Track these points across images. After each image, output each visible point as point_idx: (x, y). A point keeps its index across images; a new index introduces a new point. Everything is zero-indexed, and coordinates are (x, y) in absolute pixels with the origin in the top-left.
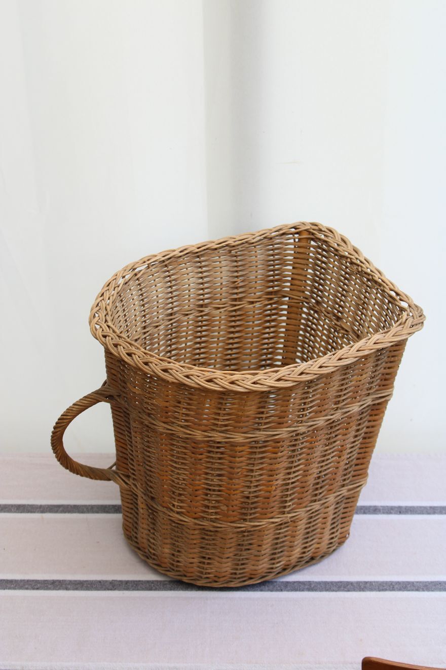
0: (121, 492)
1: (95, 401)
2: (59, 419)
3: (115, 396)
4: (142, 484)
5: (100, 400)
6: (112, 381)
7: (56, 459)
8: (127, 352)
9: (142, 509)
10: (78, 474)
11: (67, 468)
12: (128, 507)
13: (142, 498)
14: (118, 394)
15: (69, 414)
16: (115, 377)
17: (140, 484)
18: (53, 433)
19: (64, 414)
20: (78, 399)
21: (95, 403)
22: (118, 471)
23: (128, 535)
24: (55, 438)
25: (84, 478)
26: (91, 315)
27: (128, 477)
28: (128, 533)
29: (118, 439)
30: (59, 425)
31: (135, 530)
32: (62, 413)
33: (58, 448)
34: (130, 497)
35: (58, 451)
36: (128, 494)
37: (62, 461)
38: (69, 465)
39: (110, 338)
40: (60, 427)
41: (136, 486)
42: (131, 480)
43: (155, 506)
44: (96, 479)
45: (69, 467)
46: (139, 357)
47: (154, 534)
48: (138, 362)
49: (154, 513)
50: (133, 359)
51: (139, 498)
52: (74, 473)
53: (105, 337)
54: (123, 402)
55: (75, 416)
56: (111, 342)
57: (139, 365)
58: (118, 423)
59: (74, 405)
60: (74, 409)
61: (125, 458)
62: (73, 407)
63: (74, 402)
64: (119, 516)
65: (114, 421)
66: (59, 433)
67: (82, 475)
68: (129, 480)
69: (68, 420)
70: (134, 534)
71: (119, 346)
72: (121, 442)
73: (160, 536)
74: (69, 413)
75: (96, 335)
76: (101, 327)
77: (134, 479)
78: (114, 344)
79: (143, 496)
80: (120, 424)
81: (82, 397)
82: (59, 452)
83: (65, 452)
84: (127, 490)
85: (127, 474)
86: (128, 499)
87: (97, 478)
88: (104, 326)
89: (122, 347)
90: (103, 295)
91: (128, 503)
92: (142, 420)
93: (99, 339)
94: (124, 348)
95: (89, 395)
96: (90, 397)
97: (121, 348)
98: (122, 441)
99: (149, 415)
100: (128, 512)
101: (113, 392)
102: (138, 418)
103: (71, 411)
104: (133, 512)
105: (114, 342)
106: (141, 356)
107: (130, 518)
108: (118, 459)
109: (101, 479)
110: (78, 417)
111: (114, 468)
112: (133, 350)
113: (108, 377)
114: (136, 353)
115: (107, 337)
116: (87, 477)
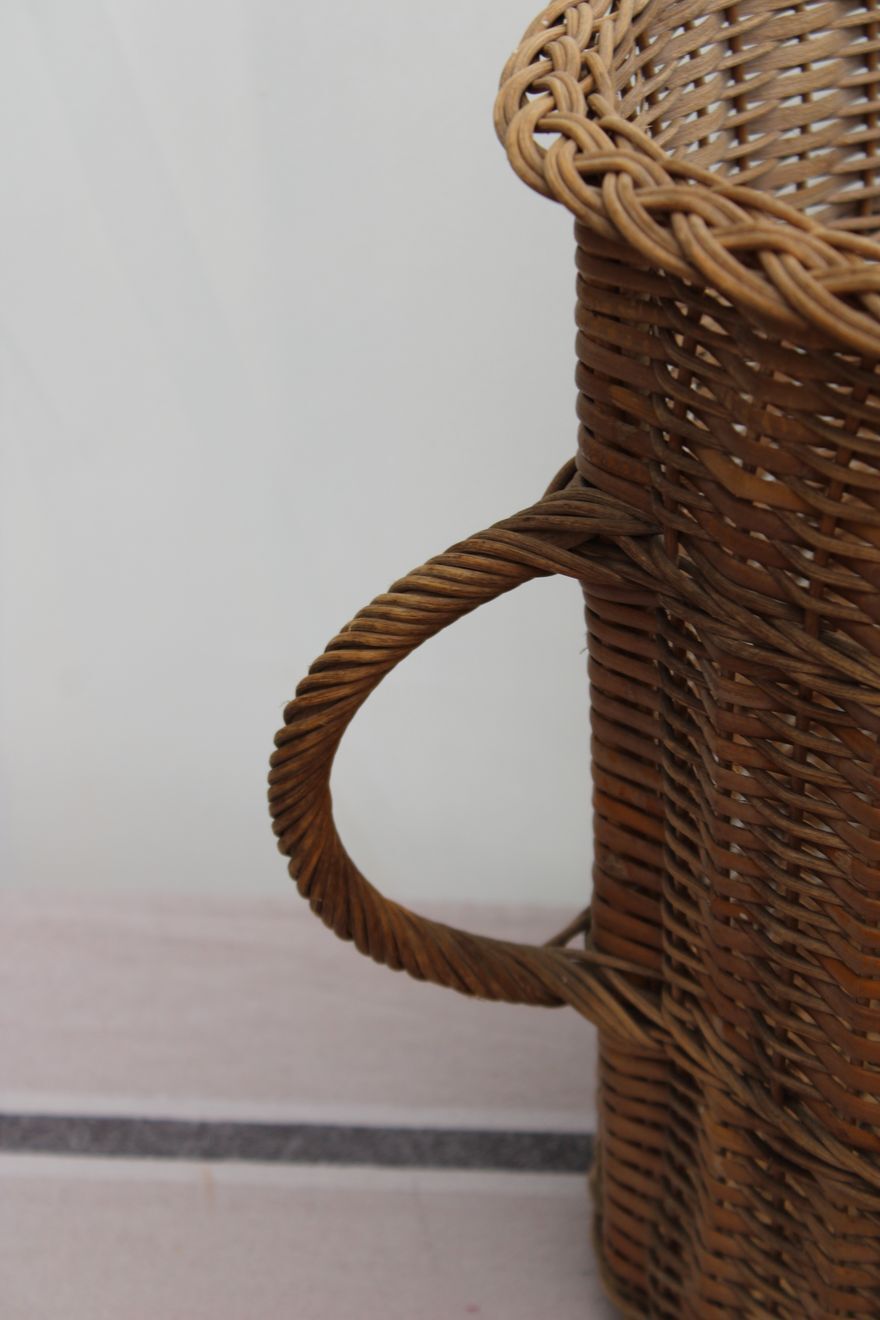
0: (606, 1066)
1: (509, 568)
2: (315, 669)
3: (624, 542)
4: (729, 1025)
5: (542, 562)
6: (612, 454)
7: (292, 885)
8: (732, 240)
9: (723, 1152)
10: (398, 964)
11: (345, 933)
12: (636, 1144)
13: (728, 1093)
14: (641, 529)
15: (372, 639)
16: (628, 428)
17: (718, 1023)
18: (282, 740)
19: (348, 637)
20: (420, 561)
21: (510, 584)
22: (602, 959)
23: (622, 1280)
24: (292, 766)
25: (430, 990)
26: (505, 97)
27: (653, 987)
28: (624, 1269)
29: (616, 788)
30: (316, 697)
31: (666, 1256)
32: (332, 632)
33: (304, 824)
34: (653, 1094)
35: (302, 837)
36: (642, 1079)
37: (323, 895)
38: (357, 914)
39: (626, 179)
40: (319, 707)
41: (696, 1035)
42: (667, 1001)
43: (804, 1140)
44: (491, 995)
45: (358, 927)
46: (806, 267)
47: (774, 1283)
48: (805, 288)
49: (790, 1179)
50: (769, 279)
51: (713, 1096)
52: (380, 958)
53: (594, 178)
54: (669, 569)
55: (401, 651)
56: (638, 201)
57: (812, 306)
58: (623, 701)
59: (399, 588)
60: (398, 611)
61: (644, 890)
62: (394, 603)
63: (400, 573)
64: (571, 1188)
65: (597, 691)
66: (312, 739)
67: (419, 974)
68: (658, 1006)
69: (362, 672)
70: (662, 1277)
71: (679, 220)
72: (631, 806)
73: (814, 1296)
74: (371, 630)
75: (542, 176)
76: (567, 136)
77: (685, 997)
78: (651, 210)
79: (737, 1087)
80: (634, 706)
81: (439, 550)
82: (308, 843)
83: (339, 846)
84: (639, 1059)
85: (649, 973)
86: (641, 1101)
87: (495, 987)
88: (588, 131)
89: (697, 221)
90: (559, 20)
91: (639, 1121)
92: (781, 661)
93: (567, 195)
94: (709, 224)
95: (480, 536)
96: (488, 545)
97: (692, 227)
98: (635, 797)
99: (823, 627)
100: (634, 1167)
101: (610, 515)
102: (750, 650)
103: (379, 624)
104: (659, 1167)
105: (649, 200)
106: (816, 260)
107: (644, 1197)
108: (601, 896)
109: (513, 996)
110: (415, 654)
111: (578, 943)
112: (769, 229)
113: (587, 432)
114: (790, 244)
115: (609, 181)
116: (443, 981)
